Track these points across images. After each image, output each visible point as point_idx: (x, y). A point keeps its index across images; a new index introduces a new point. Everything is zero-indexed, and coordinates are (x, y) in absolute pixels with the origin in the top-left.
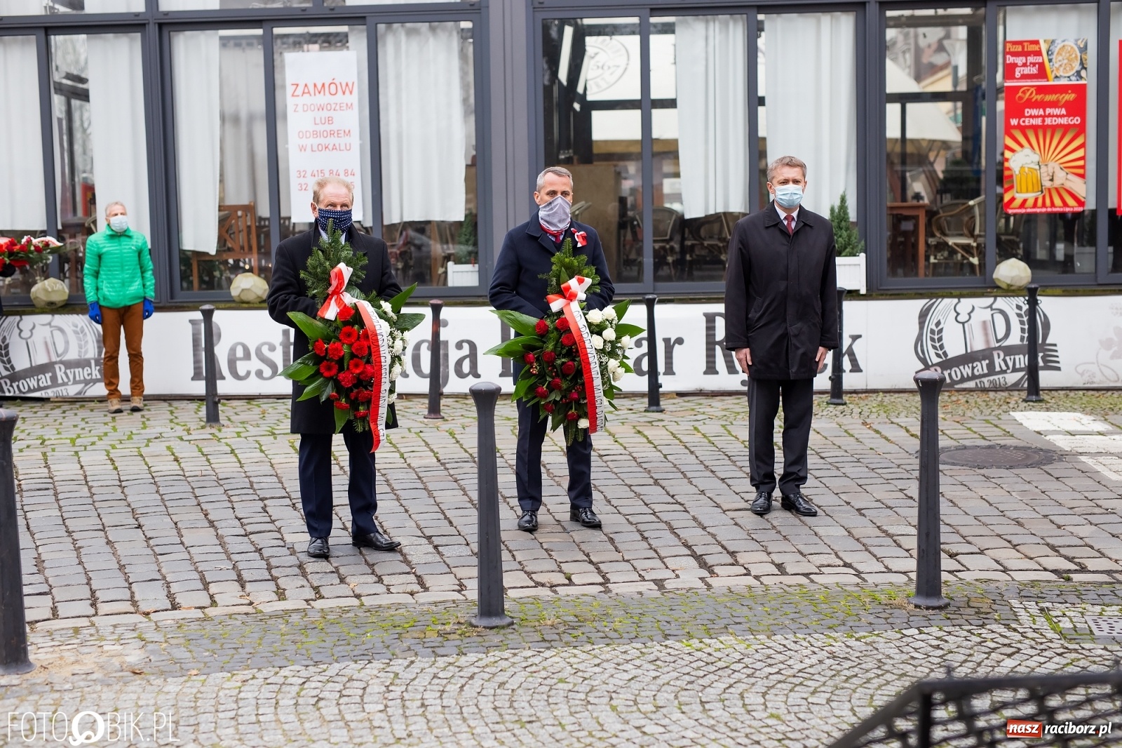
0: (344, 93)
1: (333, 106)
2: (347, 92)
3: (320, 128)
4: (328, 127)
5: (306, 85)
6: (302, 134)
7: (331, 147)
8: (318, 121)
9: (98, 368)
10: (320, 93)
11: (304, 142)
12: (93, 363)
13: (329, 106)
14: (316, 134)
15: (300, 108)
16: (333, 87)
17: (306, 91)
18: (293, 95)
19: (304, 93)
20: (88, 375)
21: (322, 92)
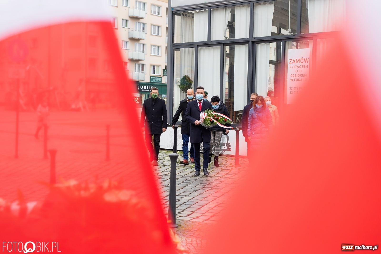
0: (305, 62)
1: (302, 66)
2: (306, 62)
3: (297, 73)
4: (300, 73)
5: (294, 60)
6: (292, 76)
7: (300, 80)
8: (297, 71)
9: (227, 146)
10: (298, 62)
11: (292, 78)
12: (225, 144)
13: (300, 66)
14: (296, 76)
15: (292, 67)
16: (302, 60)
17: (294, 61)
18: (290, 63)
19: (293, 62)
20: (224, 148)
21: (299, 62)
